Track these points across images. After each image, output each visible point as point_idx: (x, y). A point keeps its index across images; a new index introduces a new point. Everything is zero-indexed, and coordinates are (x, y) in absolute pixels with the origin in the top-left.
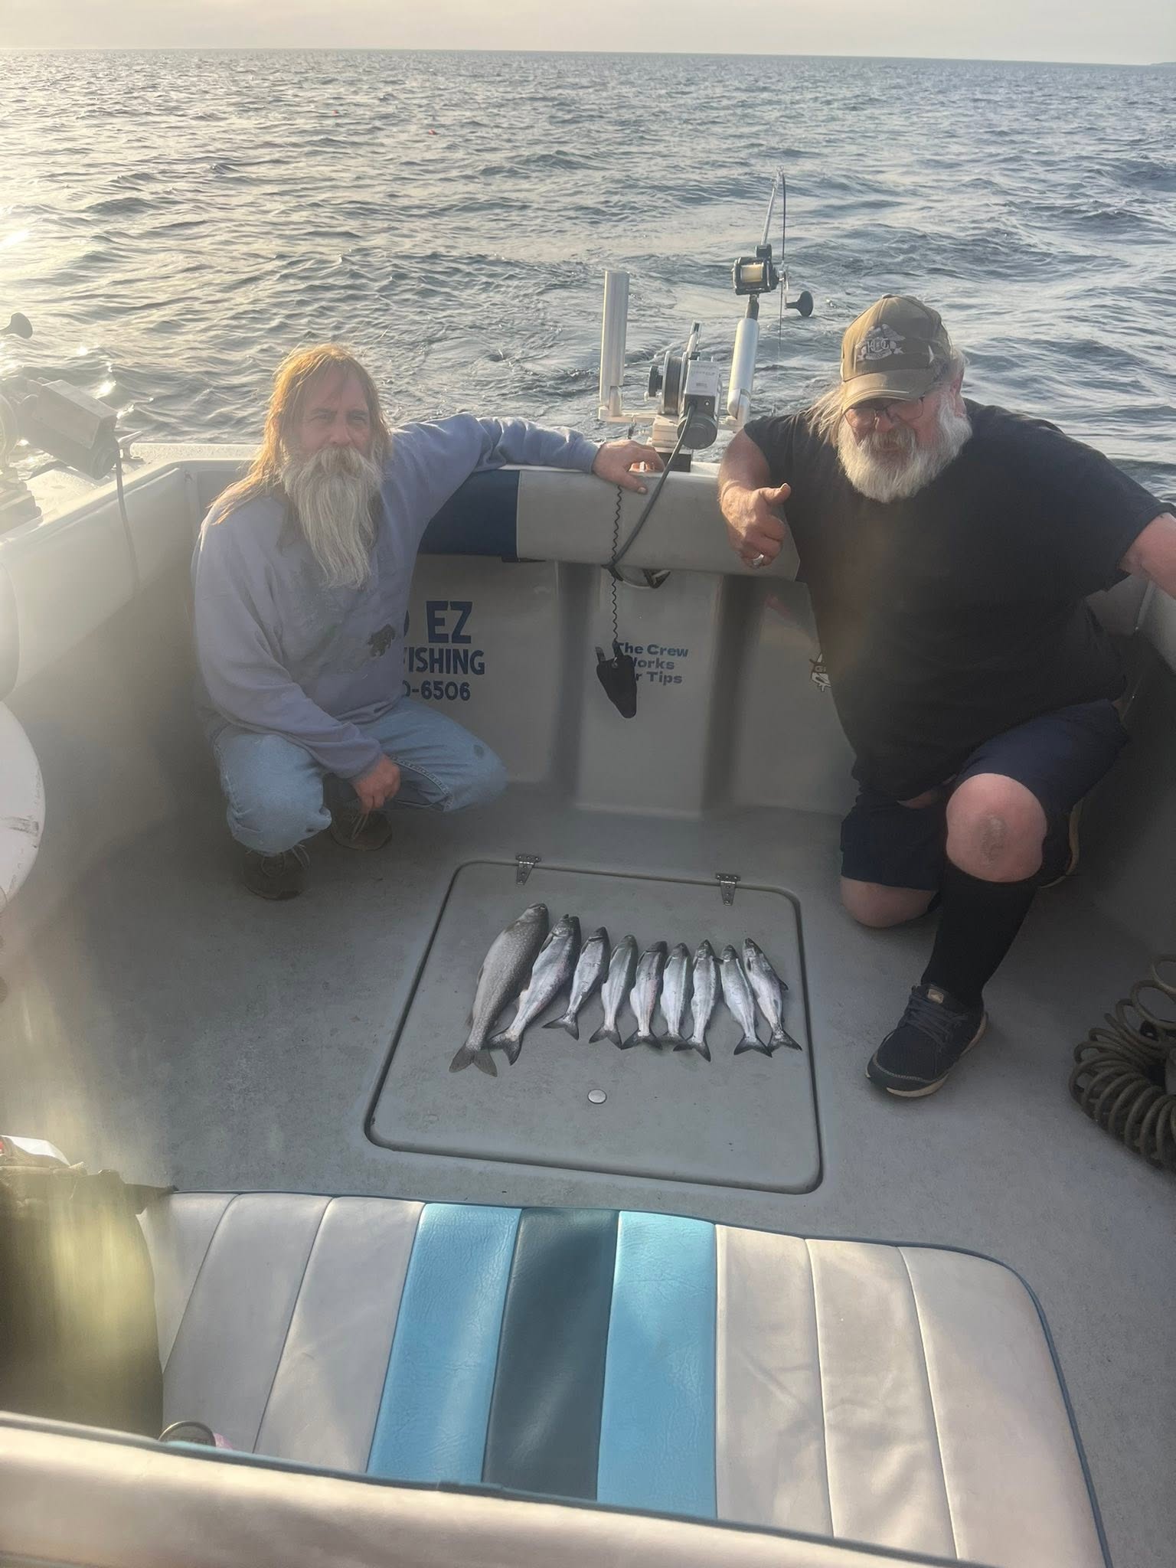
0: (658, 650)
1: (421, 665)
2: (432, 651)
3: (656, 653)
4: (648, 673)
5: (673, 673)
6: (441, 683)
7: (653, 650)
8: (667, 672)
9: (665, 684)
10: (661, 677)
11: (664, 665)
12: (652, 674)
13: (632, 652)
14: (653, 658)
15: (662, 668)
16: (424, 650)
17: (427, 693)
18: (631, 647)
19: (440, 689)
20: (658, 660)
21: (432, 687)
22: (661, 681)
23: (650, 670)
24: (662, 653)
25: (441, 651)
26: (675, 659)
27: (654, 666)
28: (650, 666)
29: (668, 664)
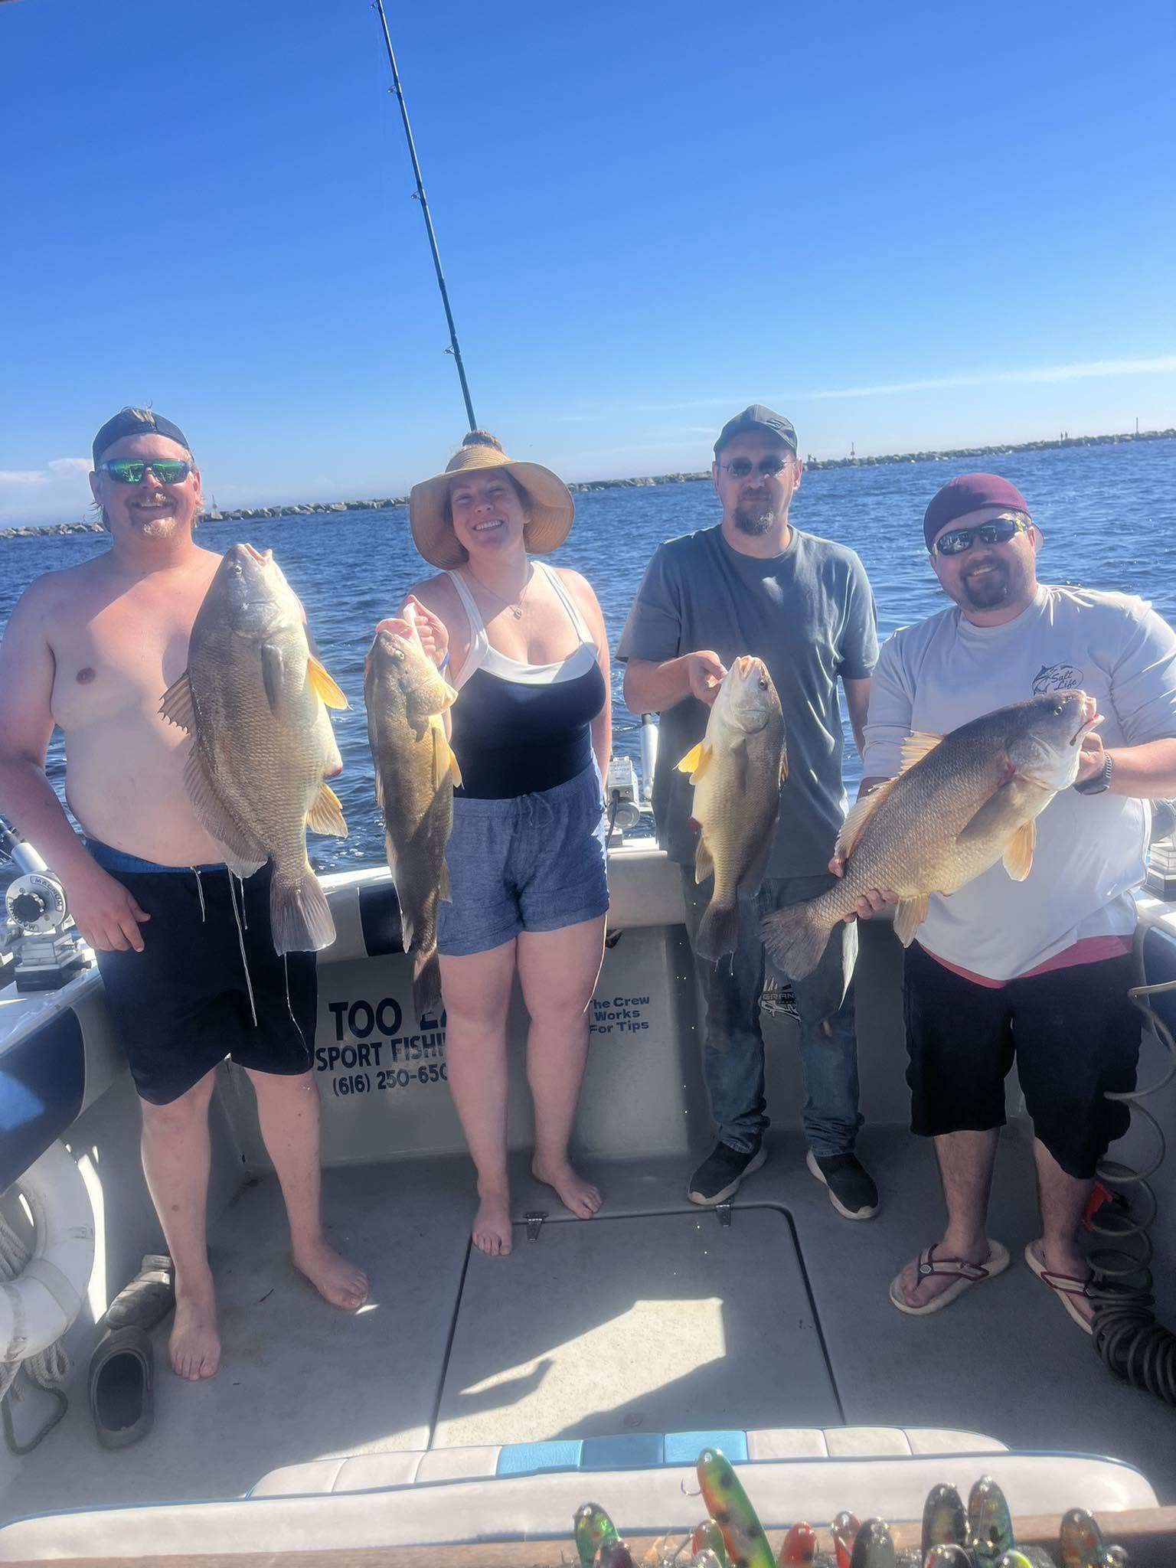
0: (623, 1002)
2: (424, 1038)
3: (622, 1004)
4: (618, 1024)
5: (639, 1020)
6: (435, 1066)
7: (618, 1002)
8: (633, 1020)
9: (634, 1031)
10: (630, 1027)
11: (631, 1014)
12: (622, 1024)
13: (600, 1007)
14: (620, 1009)
15: (629, 1017)
16: (417, 1038)
17: (424, 1077)
18: (599, 1003)
19: (436, 1072)
20: (624, 1010)
21: (428, 1071)
22: (630, 1029)
23: (618, 1021)
24: (627, 1004)
25: (432, 1036)
26: (640, 1007)
27: (621, 1016)
28: (618, 1018)
29: (634, 1013)
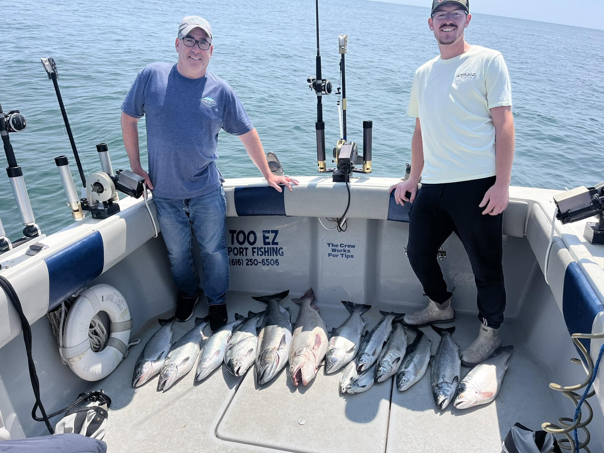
0: (344, 246)
1: (261, 253)
2: (265, 248)
5: (350, 254)
6: (268, 260)
7: (342, 245)
8: (347, 254)
9: (347, 258)
10: (346, 255)
11: (347, 251)
12: (342, 255)
13: (334, 247)
14: (342, 249)
15: (346, 252)
16: (262, 248)
17: (264, 263)
18: (334, 245)
19: (268, 262)
20: (344, 249)
21: (265, 261)
23: (341, 253)
24: (345, 247)
25: (268, 248)
26: (350, 249)
27: (343, 251)
29: (348, 251)
